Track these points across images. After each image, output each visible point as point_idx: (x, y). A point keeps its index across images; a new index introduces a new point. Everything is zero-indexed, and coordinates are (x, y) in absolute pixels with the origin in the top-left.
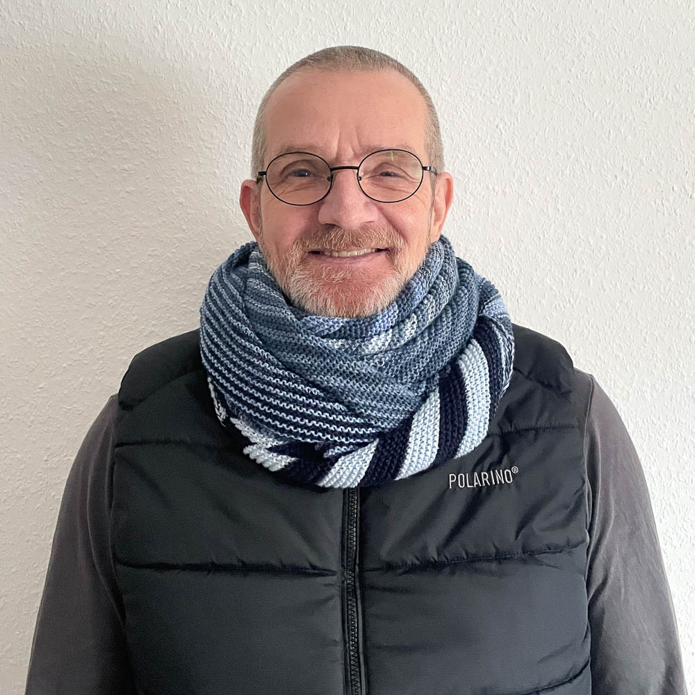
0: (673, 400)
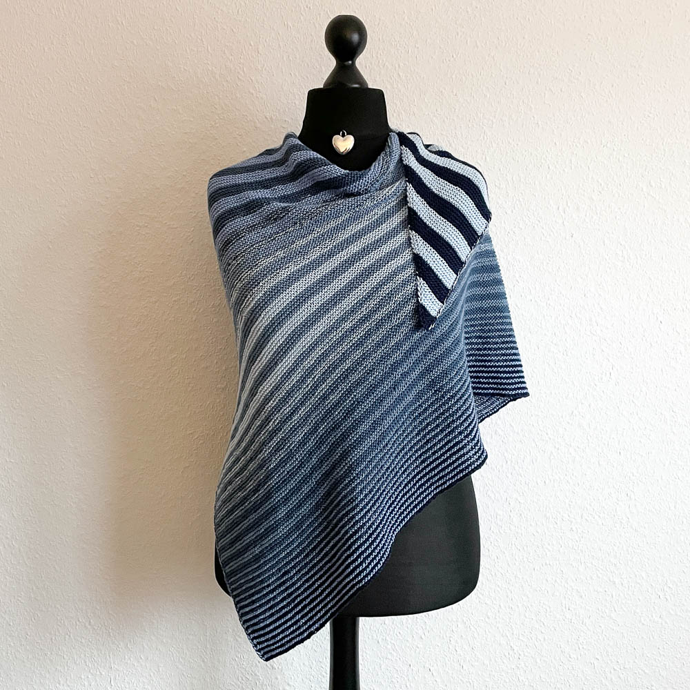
0: (524, 126)
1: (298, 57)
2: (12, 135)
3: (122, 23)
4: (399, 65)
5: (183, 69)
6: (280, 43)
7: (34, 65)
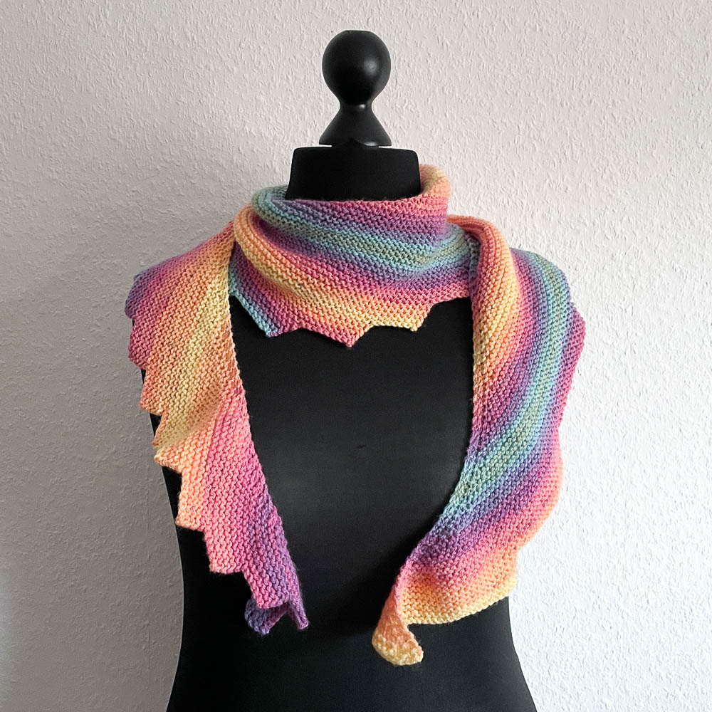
1: (457, 89)
2: (24, 201)
3: (193, 39)
4: (614, 101)
5: (281, 107)
6: (431, 69)
7: (59, 100)
